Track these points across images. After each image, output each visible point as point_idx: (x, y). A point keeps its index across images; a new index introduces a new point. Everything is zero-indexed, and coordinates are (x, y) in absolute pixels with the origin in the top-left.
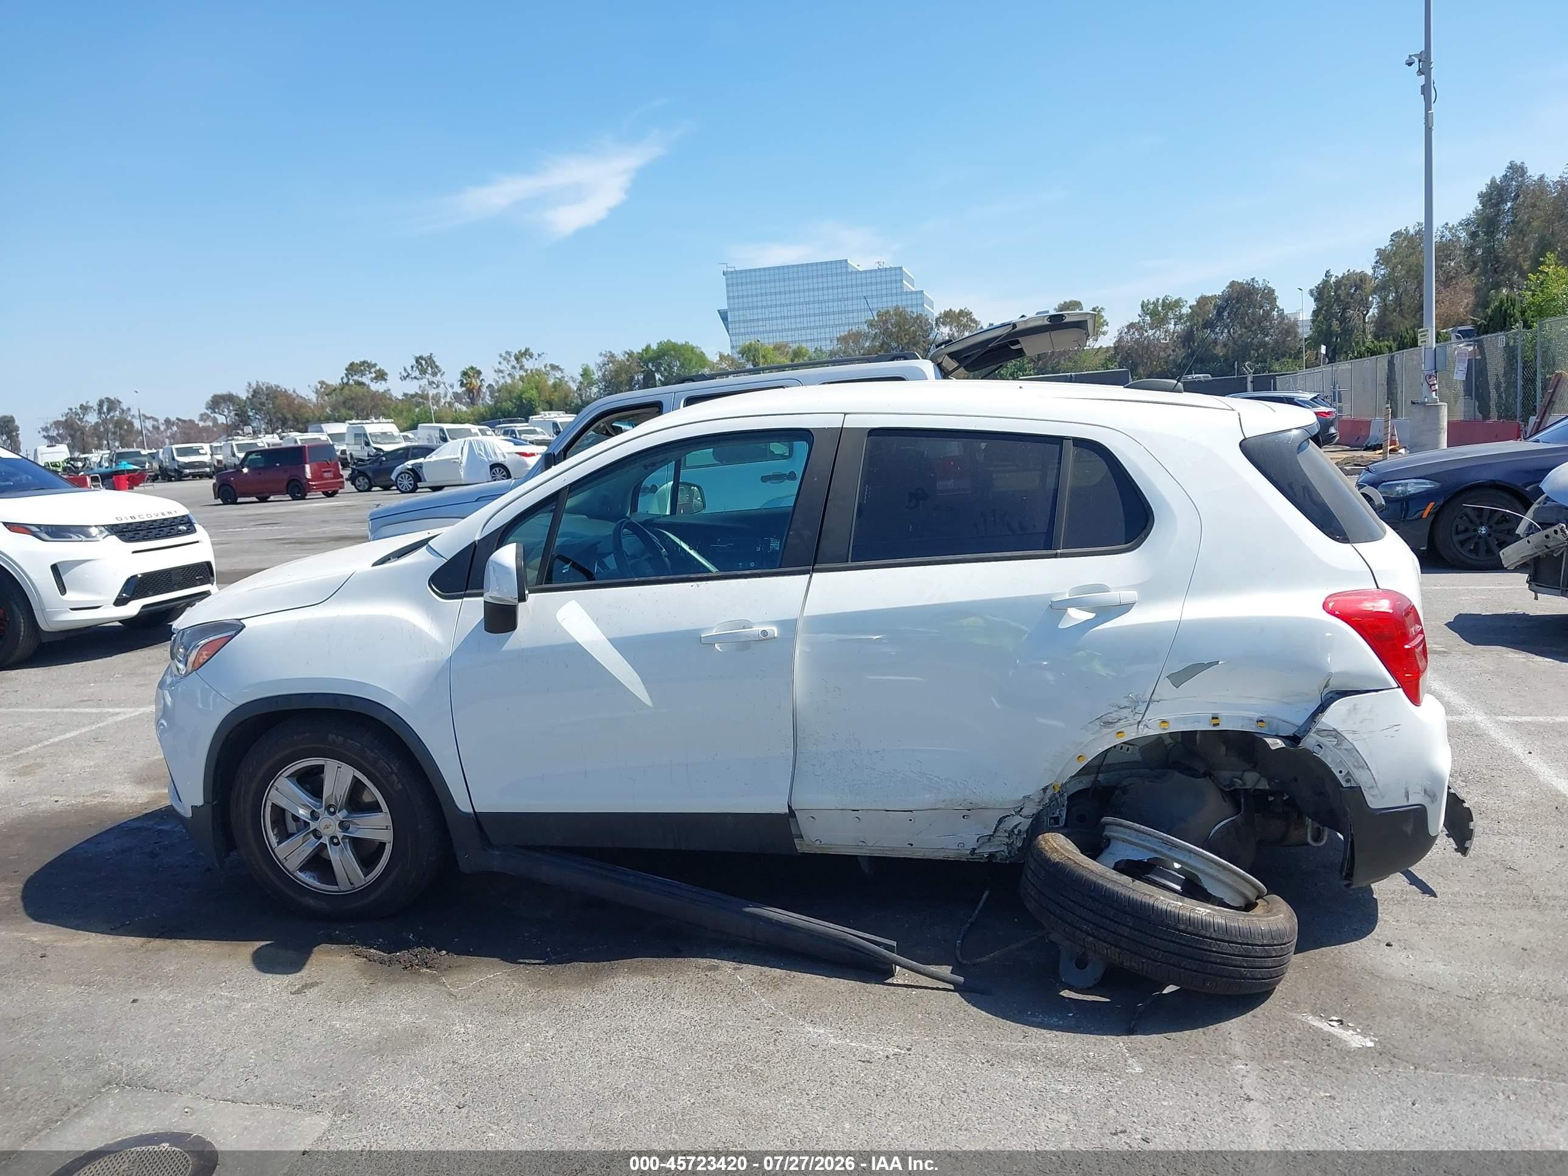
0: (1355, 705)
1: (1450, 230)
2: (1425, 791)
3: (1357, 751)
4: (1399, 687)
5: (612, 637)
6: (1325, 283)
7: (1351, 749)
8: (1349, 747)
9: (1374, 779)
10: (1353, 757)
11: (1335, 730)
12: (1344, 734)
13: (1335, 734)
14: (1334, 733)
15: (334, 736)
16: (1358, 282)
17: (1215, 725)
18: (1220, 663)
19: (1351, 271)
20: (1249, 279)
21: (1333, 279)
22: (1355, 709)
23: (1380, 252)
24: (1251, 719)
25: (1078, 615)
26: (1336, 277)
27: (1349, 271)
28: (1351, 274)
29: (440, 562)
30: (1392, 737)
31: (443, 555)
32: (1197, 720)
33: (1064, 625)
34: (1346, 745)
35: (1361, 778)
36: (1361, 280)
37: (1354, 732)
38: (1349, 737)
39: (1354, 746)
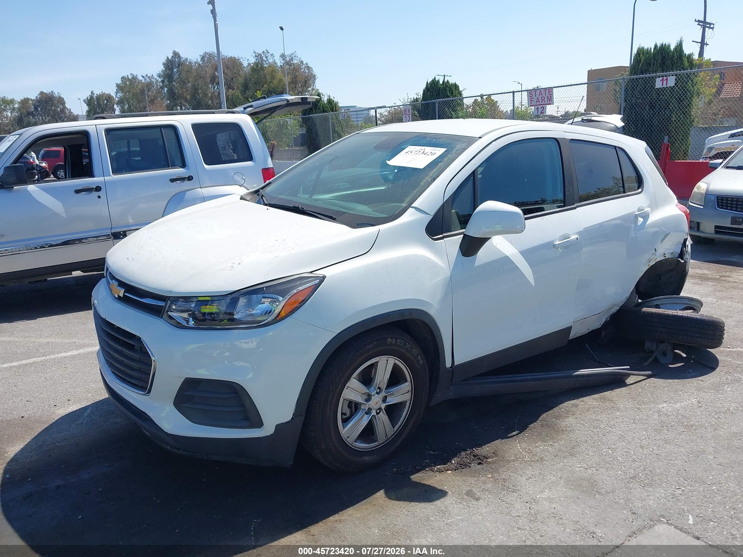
1: (149, 77)
5: (521, 250)
6: (91, 97)
15: (390, 339)
16: (108, 98)
19: (103, 92)
20: (50, 91)
21: (95, 95)
23: (117, 85)
26: (97, 94)
27: (102, 92)
28: (103, 94)
29: (428, 218)
31: (429, 213)
36: (109, 97)
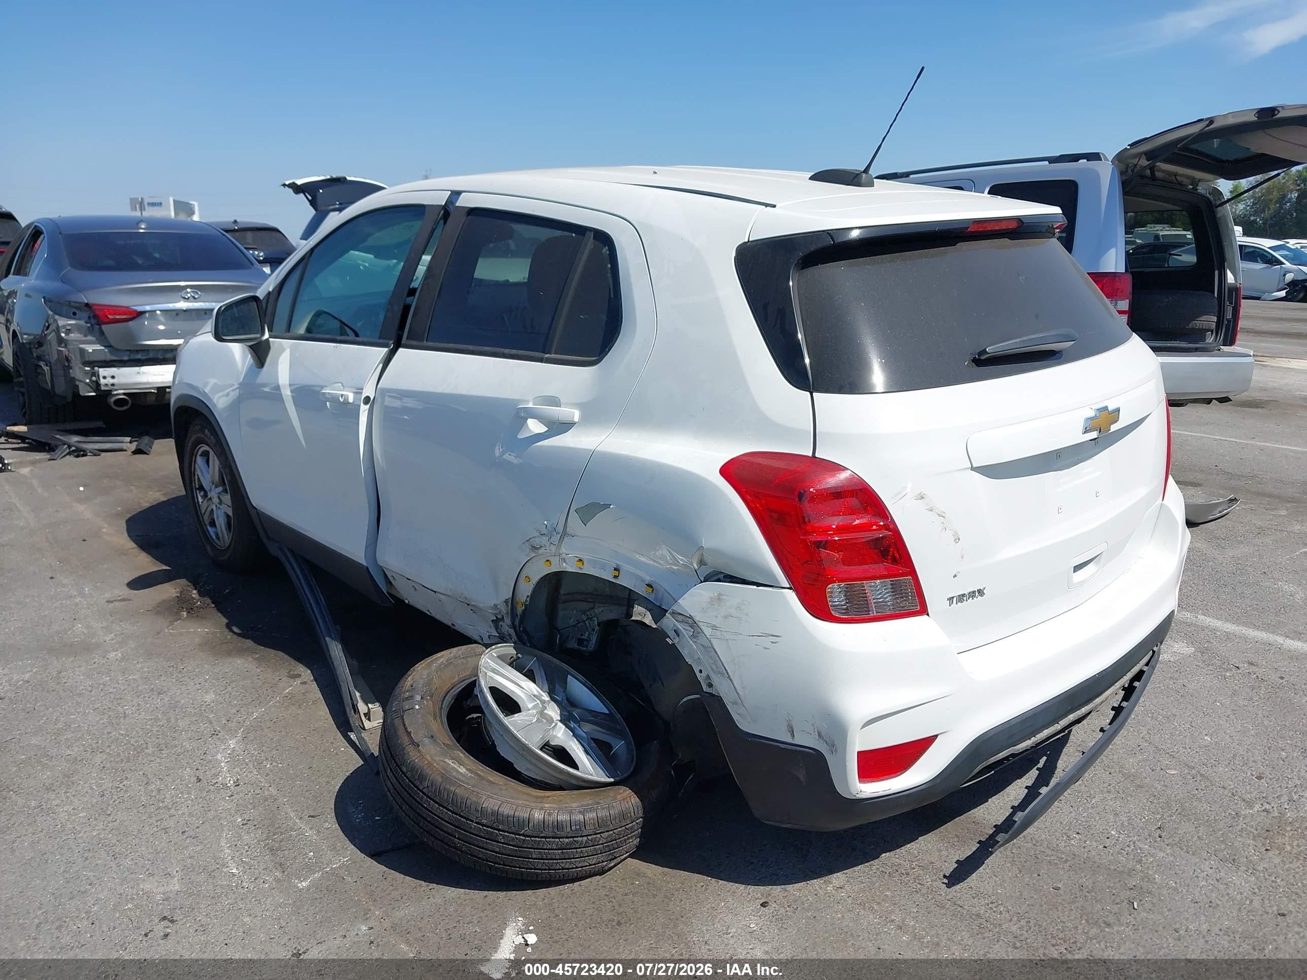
0: (720, 594)
2: (820, 734)
3: (716, 652)
4: (790, 588)
7: (709, 647)
8: (706, 643)
9: (738, 694)
10: (711, 657)
11: (691, 617)
12: (700, 624)
13: (692, 623)
14: (690, 621)
17: (615, 577)
18: (611, 507)
22: (719, 599)
24: (643, 580)
25: (535, 426)
30: (765, 648)
32: (603, 567)
33: (522, 435)
34: (702, 640)
35: (722, 688)
37: (714, 627)
38: (707, 631)
39: (712, 645)
